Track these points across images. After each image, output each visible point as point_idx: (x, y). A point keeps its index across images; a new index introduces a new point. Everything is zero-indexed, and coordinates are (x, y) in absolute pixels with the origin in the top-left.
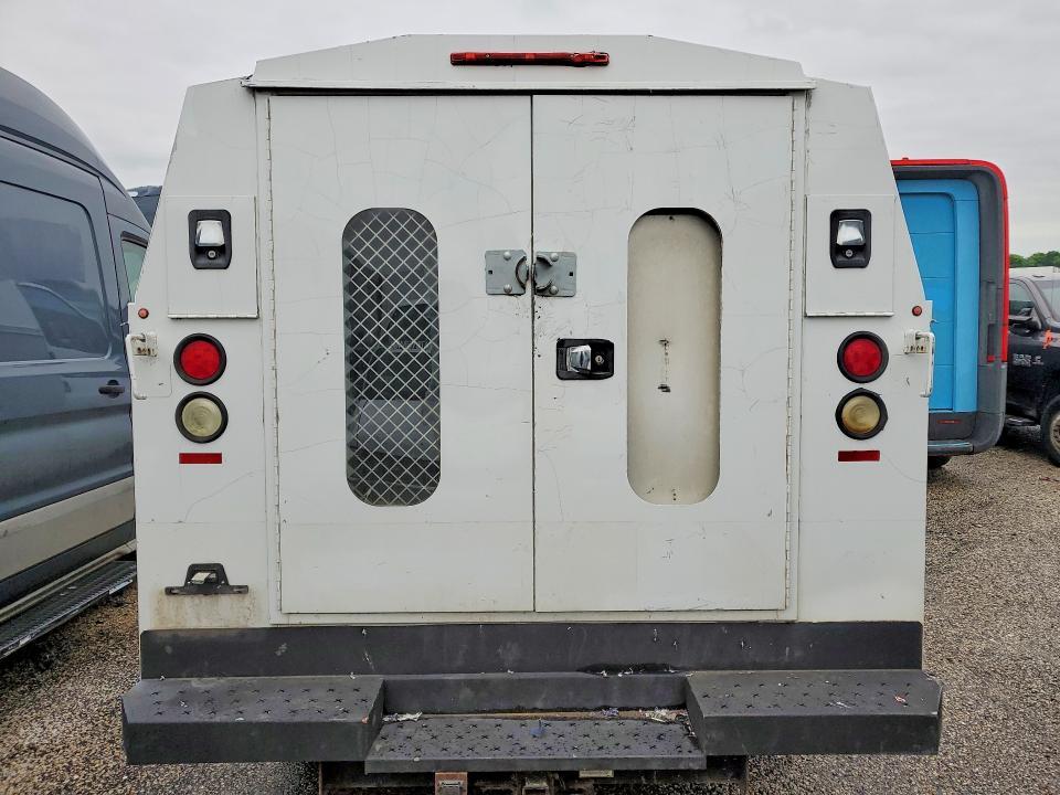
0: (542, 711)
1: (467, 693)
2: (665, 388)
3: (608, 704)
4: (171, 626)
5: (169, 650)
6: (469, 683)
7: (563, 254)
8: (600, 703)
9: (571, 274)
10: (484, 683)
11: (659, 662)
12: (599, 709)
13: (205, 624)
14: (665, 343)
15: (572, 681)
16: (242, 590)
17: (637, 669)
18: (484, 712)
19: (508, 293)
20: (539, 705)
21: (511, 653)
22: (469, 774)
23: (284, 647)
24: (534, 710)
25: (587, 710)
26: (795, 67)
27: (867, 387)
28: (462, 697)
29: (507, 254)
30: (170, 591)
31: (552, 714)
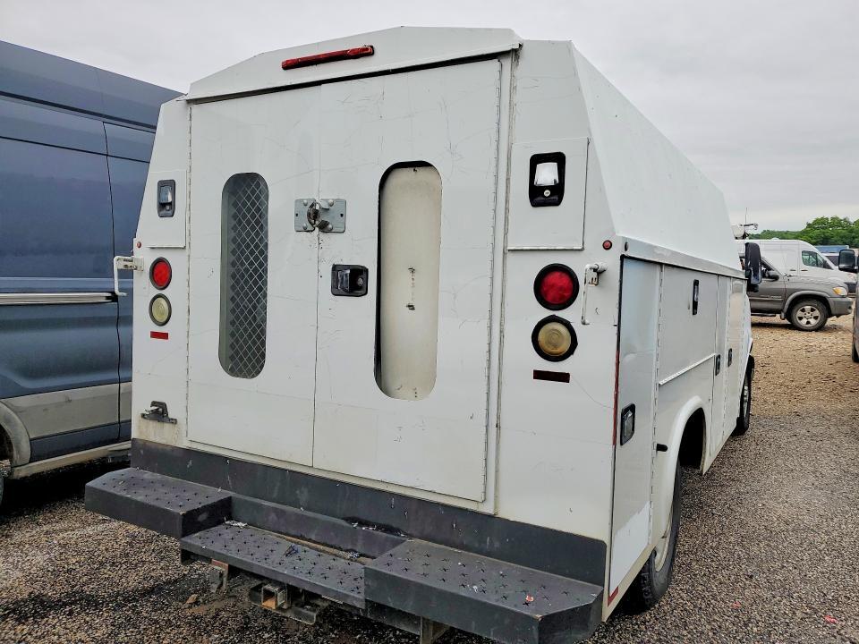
0: (314, 542)
1: (273, 516)
2: (411, 307)
3: (354, 548)
4: (143, 437)
5: (142, 452)
6: (275, 510)
7: (338, 200)
8: (349, 547)
9: (342, 215)
10: (283, 512)
11: (394, 525)
12: (347, 551)
13: (158, 439)
14: (413, 270)
15: (334, 525)
16: (174, 421)
17: (380, 527)
18: (281, 533)
19: (306, 230)
20: (313, 538)
21: (304, 495)
22: (230, 566)
23: (190, 463)
24: (310, 540)
25: (341, 549)
26: (508, 33)
27: (559, 314)
28: (270, 518)
29: (305, 201)
30: (143, 416)
31: (318, 546)
